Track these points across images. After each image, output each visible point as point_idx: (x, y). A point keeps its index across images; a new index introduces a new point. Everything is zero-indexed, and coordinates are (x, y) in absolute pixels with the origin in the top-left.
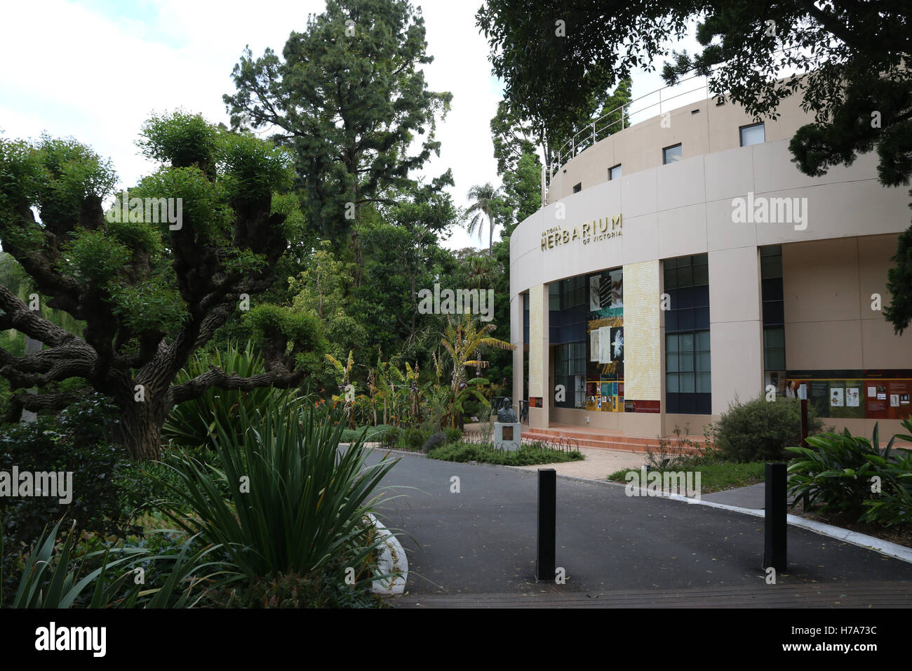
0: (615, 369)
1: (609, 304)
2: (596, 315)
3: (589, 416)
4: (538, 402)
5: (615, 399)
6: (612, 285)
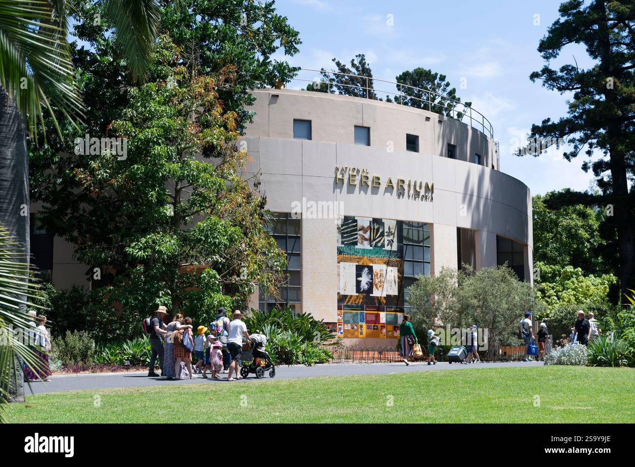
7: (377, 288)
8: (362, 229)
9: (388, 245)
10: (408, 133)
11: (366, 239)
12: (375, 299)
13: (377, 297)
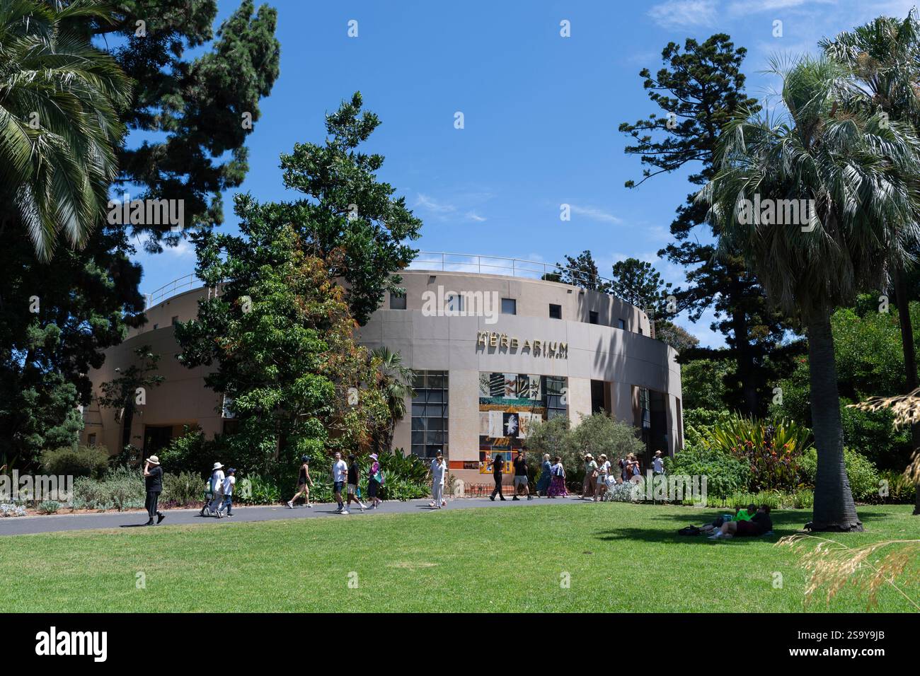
0: (508, 442)
1: (503, 395)
2: (486, 401)
5: (508, 464)
6: (505, 382)
7: (522, 431)
8: (509, 382)
9: (533, 396)
10: (551, 303)
11: (513, 392)
12: (521, 441)
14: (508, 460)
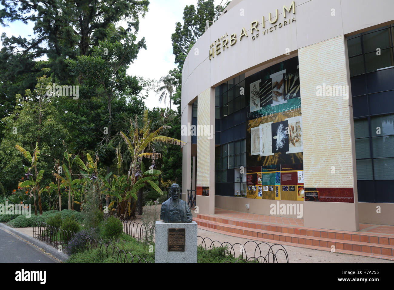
0: (277, 160)
1: (271, 102)
2: (257, 115)
3: (249, 203)
4: (205, 191)
5: (277, 188)
6: (273, 86)
7: (293, 144)
8: (276, 85)
11: (280, 94)
12: (291, 157)
13: (294, 154)
14: (277, 182)
